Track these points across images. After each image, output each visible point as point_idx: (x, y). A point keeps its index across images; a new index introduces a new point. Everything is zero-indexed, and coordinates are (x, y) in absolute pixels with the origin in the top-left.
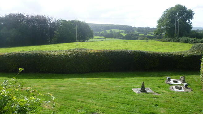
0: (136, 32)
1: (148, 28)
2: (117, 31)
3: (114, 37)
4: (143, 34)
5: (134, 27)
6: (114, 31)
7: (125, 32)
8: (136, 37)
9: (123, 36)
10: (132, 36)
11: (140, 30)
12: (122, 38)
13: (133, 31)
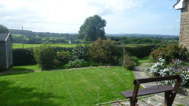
0: (37, 36)
1: (48, 33)
2: (18, 36)
3: (16, 42)
4: (45, 39)
5: (35, 32)
6: (15, 36)
7: (27, 36)
8: (40, 42)
9: (26, 40)
10: (36, 41)
11: (41, 34)
12: (25, 42)
13: (35, 36)
